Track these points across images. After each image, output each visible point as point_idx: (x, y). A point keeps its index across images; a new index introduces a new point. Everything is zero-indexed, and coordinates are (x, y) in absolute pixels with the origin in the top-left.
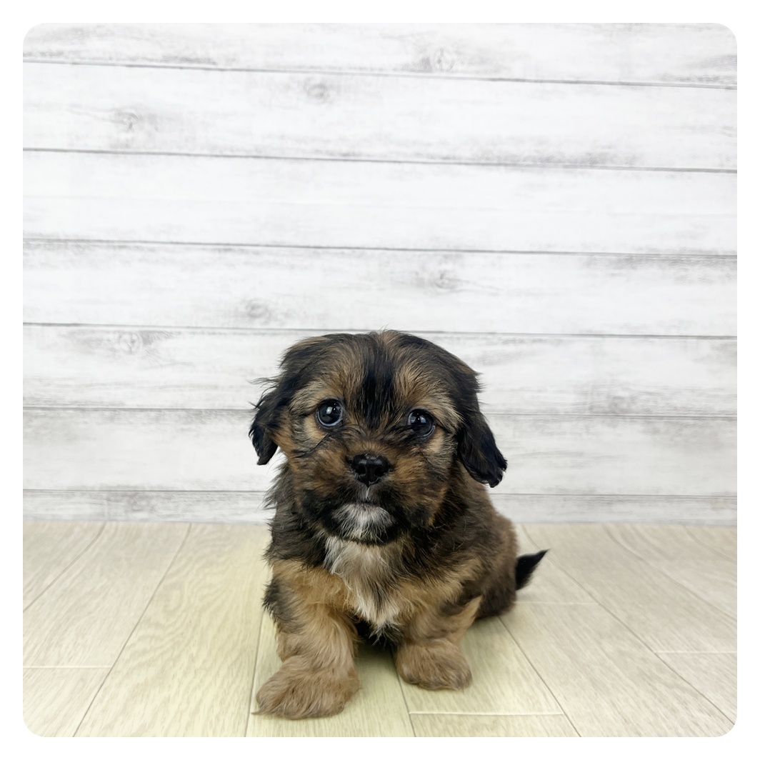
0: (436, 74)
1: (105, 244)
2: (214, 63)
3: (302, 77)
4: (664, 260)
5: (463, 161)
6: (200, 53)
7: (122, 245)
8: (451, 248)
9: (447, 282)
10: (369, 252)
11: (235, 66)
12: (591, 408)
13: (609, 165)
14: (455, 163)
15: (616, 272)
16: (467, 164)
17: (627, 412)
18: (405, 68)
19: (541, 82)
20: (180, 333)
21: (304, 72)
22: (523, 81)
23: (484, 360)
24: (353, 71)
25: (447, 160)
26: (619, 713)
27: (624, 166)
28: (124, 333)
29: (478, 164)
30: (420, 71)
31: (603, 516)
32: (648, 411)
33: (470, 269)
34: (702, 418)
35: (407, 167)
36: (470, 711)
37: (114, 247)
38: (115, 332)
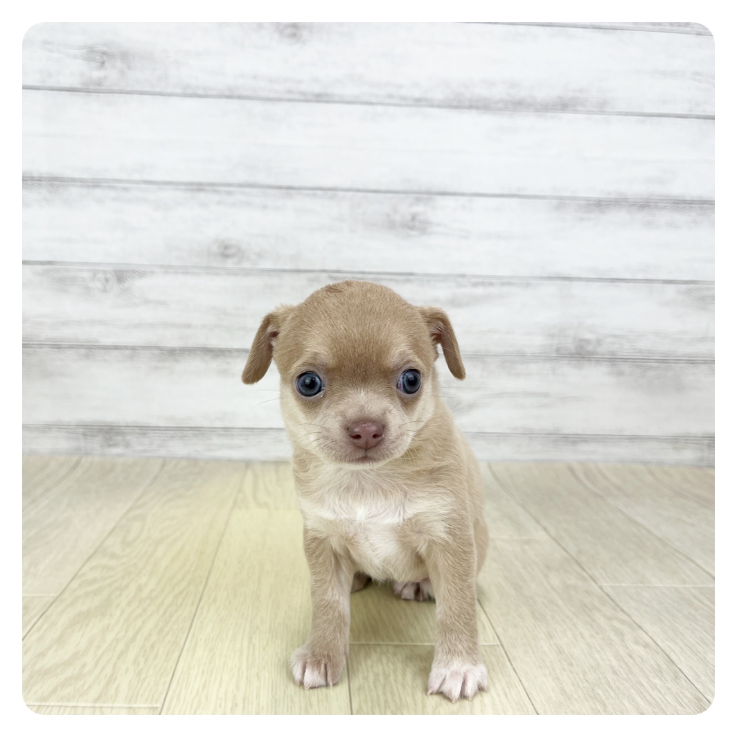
1: (80, 183)
4: (632, 205)
5: (435, 103)
7: (96, 184)
8: (423, 189)
9: (417, 224)
10: (341, 194)
12: (558, 350)
13: (580, 108)
15: (585, 216)
16: (439, 106)
17: (593, 355)
20: (153, 272)
23: (454, 302)
25: (419, 102)
26: (555, 644)
28: (98, 271)
31: (568, 455)
32: (613, 353)
33: (442, 211)
35: (379, 109)
36: (406, 641)
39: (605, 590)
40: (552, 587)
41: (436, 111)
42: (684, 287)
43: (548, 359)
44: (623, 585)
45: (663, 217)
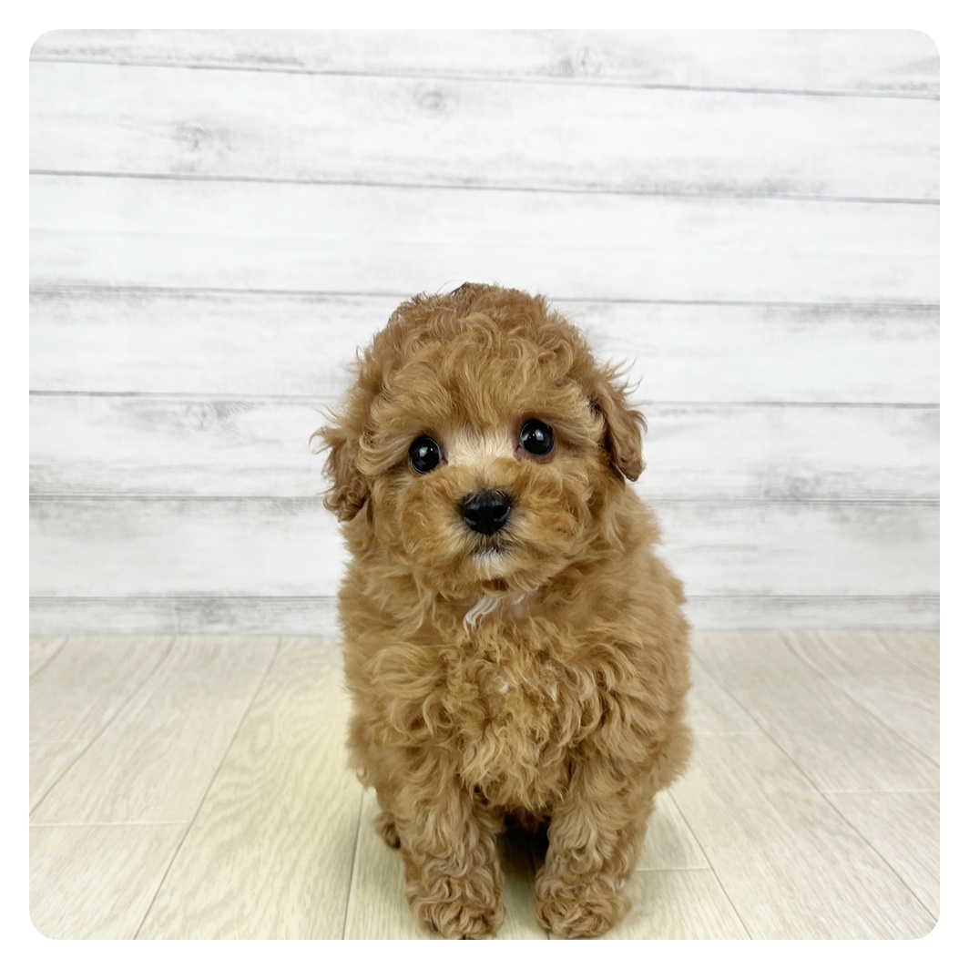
0: (580, 79)
1: (167, 294)
2: (301, 64)
3: (411, 82)
4: (856, 312)
5: (613, 189)
6: (283, 51)
7: (189, 294)
11: (327, 67)
12: (767, 492)
13: (791, 193)
14: (603, 192)
15: (799, 326)
16: (617, 193)
17: (810, 496)
18: (541, 71)
19: (709, 89)
20: (263, 404)
21: (413, 76)
22: (687, 88)
24: (476, 76)
25: (592, 187)
27: (810, 195)
28: (193, 403)
29: (631, 193)
30: (560, 75)
31: (781, 621)
32: (835, 494)
33: (622, 323)
34: (899, 503)
35: (544, 196)
37: (179, 297)
38: (182, 403)
39: (828, 798)
40: (767, 797)
41: (614, 198)
42: (920, 412)
43: (755, 503)
44: (849, 791)
45: (895, 325)
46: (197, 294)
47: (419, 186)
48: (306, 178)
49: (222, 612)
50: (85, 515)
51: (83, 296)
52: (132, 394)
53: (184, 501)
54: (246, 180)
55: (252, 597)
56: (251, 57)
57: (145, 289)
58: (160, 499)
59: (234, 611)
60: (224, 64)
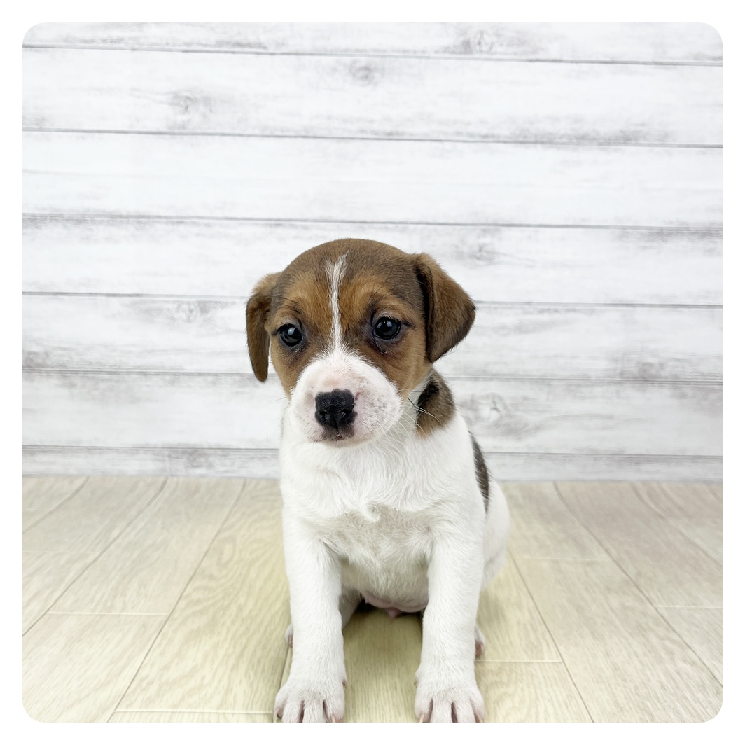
0: (476, 56)
1: (164, 220)
2: (265, 48)
3: (348, 60)
4: (693, 234)
5: (502, 139)
6: (251, 38)
7: (180, 221)
8: (490, 221)
9: (485, 254)
10: (411, 227)
11: (285, 50)
12: (621, 374)
13: (642, 142)
14: (494, 142)
15: (648, 244)
16: (505, 142)
17: (656, 378)
18: (446, 50)
19: (577, 62)
20: (234, 303)
21: (349, 55)
22: (560, 61)
23: (520, 328)
24: (397, 54)
25: (485, 138)
26: (611, 662)
27: (657, 142)
28: (183, 303)
29: (516, 142)
30: (461, 53)
31: (631, 475)
32: (676, 376)
33: (507, 242)
35: (448, 145)
37: (173, 223)
38: (174, 302)
39: (661, 612)
41: (503, 145)
43: (612, 382)
44: (677, 606)
46: (185, 220)
47: (353, 138)
48: (268, 133)
49: (202, 460)
50: (102, 386)
51: (102, 222)
52: (138, 295)
53: (175, 376)
54: (223, 135)
55: (225, 449)
56: (228, 43)
57: (148, 217)
58: (157, 374)
59: (211, 459)
60: (207, 49)
